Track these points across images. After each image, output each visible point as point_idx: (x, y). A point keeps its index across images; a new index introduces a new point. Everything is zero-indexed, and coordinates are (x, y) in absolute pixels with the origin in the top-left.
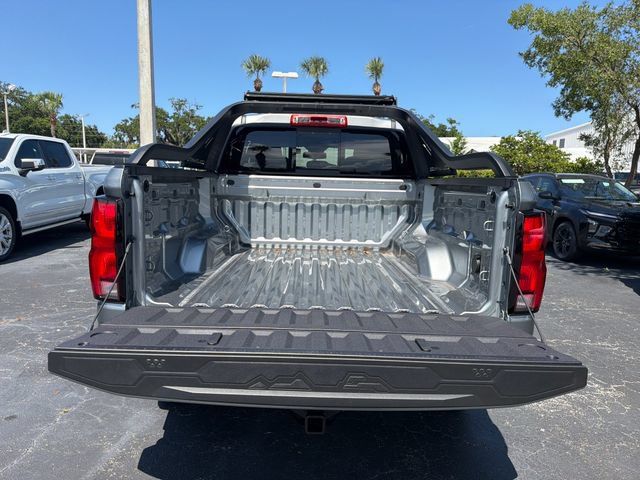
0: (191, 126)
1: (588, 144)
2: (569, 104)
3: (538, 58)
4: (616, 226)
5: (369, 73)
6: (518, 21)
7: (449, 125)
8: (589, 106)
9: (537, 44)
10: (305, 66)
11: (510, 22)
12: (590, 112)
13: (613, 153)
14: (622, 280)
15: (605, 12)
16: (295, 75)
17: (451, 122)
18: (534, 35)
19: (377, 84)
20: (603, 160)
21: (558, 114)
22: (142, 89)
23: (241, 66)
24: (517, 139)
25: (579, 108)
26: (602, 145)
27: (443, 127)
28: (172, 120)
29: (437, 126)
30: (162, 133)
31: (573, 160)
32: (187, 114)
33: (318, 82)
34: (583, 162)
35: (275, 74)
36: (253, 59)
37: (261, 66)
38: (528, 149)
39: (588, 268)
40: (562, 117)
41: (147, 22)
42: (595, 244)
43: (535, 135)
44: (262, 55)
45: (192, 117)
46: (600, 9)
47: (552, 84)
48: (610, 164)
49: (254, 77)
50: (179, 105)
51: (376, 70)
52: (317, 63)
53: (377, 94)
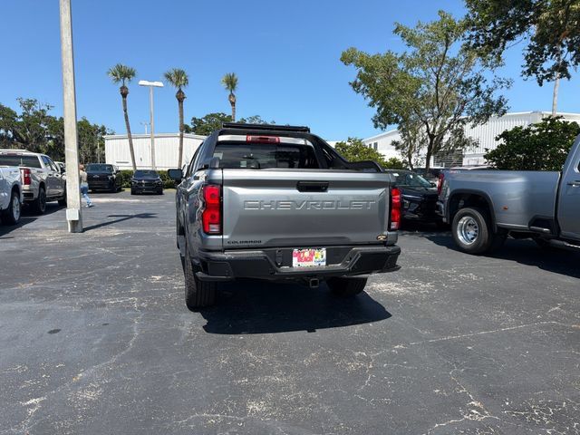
0: (42, 126)
1: (397, 148)
2: (383, 119)
3: (362, 87)
5: (225, 85)
6: (347, 59)
8: (396, 121)
9: (360, 76)
10: (168, 77)
11: (342, 60)
12: (397, 125)
13: (414, 156)
14: (427, 238)
15: (402, 58)
16: (161, 84)
18: (358, 71)
19: (232, 95)
20: (408, 160)
21: (376, 126)
23: (109, 73)
24: (348, 144)
25: (390, 123)
26: (407, 149)
28: (21, 120)
30: (10, 133)
31: (387, 159)
32: (38, 114)
33: (180, 91)
34: (394, 160)
35: (142, 82)
36: (119, 68)
37: (125, 74)
38: (356, 151)
39: (404, 232)
40: (379, 128)
43: (360, 141)
45: (43, 117)
46: (399, 56)
47: (371, 105)
48: (413, 162)
49: (121, 84)
50: (29, 104)
51: (231, 83)
52: (179, 74)
53: (233, 104)
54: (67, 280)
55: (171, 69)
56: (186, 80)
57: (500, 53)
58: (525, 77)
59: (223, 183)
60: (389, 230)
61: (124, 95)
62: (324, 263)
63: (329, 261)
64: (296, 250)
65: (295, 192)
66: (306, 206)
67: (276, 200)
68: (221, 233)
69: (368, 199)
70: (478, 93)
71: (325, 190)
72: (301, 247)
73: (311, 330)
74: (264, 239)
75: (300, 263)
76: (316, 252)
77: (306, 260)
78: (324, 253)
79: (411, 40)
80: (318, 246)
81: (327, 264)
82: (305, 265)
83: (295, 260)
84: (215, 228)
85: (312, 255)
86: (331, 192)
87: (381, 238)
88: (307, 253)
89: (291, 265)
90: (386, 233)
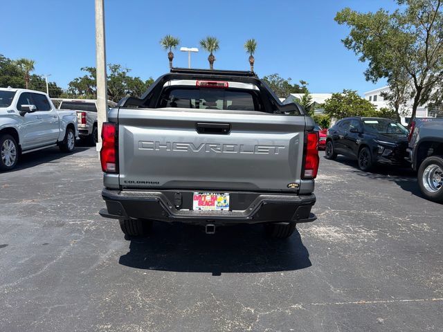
0: (123, 83)
1: (386, 99)
2: (375, 73)
3: (354, 43)
4: (395, 149)
5: (247, 49)
6: (340, 19)
7: (301, 85)
8: (386, 75)
9: (352, 34)
10: (203, 44)
11: (335, 19)
12: (387, 78)
13: (400, 106)
14: (396, 182)
15: (394, 15)
16: (196, 50)
17: (303, 83)
18: (350, 29)
19: (251, 57)
20: (395, 110)
21: (368, 79)
22: (98, 60)
23: (161, 42)
24: (343, 95)
25: (381, 76)
26: (395, 99)
27: (297, 86)
28: (110, 79)
29: (293, 86)
31: (378, 109)
32: (121, 75)
33: (211, 55)
34: (384, 110)
35: (182, 49)
36: (168, 39)
37: (172, 43)
38: (350, 102)
39: (378, 175)
40: (370, 81)
41: (101, 17)
42: (382, 160)
43: (354, 92)
44: (173, 36)
45: (124, 77)
46: (389, 14)
47: (362, 59)
48: (399, 112)
49: (168, 51)
50: (115, 69)
51: (251, 48)
52: (210, 41)
53: (252, 64)
54: (53, 201)
55: (205, 38)
56: (217, 46)
59: (118, 121)
60: (303, 178)
61: (171, 59)
62: (228, 209)
63: (232, 207)
64: (196, 193)
65: (193, 134)
66: (205, 148)
67: (172, 141)
68: (117, 172)
71: (227, 133)
72: (203, 189)
74: (162, 181)
75: (201, 207)
76: (219, 196)
77: (207, 204)
78: (228, 197)
80: (221, 190)
81: (230, 210)
82: (206, 209)
83: (195, 204)
84: (111, 167)
85: (214, 199)
87: (293, 186)
88: (208, 197)
89: (191, 208)
90: (298, 181)
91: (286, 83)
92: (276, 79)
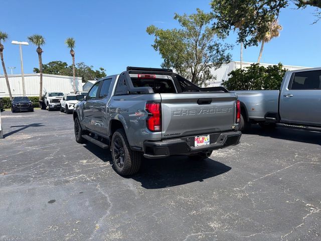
2: (167, 66)
5: (67, 45)
6: (150, 31)
7: (101, 71)
10: (31, 39)
11: (147, 32)
16: (27, 43)
17: (102, 69)
18: (155, 38)
19: (72, 51)
27: (98, 72)
29: (95, 71)
33: (39, 48)
35: (13, 42)
51: (71, 44)
52: (38, 38)
53: (73, 56)
56: (43, 41)
57: (228, 32)
58: (238, 43)
59: (161, 101)
60: (236, 123)
62: (209, 143)
63: (211, 142)
64: (196, 137)
65: (197, 105)
66: (202, 112)
68: (160, 130)
69: (228, 107)
70: (218, 52)
71: (209, 103)
72: (199, 135)
73: (201, 181)
74: (181, 132)
75: (198, 144)
76: (205, 137)
77: (201, 142)
78: (209, 137)
79: (184, 24)
80: (206, 134)
81: (210, 144)
82: (200, 145)
83: (196, 142)
84: (157, 128)
85: (203, 139)
86: (213, 104)
87: (233, 127)
88: (201, 138)
89: (194, 146)
90: (235, 124)
91: (90, 69)
92: (82, 66)
